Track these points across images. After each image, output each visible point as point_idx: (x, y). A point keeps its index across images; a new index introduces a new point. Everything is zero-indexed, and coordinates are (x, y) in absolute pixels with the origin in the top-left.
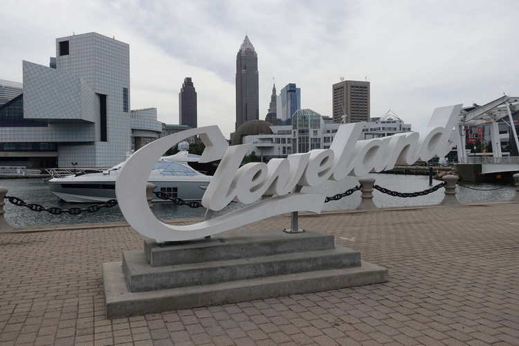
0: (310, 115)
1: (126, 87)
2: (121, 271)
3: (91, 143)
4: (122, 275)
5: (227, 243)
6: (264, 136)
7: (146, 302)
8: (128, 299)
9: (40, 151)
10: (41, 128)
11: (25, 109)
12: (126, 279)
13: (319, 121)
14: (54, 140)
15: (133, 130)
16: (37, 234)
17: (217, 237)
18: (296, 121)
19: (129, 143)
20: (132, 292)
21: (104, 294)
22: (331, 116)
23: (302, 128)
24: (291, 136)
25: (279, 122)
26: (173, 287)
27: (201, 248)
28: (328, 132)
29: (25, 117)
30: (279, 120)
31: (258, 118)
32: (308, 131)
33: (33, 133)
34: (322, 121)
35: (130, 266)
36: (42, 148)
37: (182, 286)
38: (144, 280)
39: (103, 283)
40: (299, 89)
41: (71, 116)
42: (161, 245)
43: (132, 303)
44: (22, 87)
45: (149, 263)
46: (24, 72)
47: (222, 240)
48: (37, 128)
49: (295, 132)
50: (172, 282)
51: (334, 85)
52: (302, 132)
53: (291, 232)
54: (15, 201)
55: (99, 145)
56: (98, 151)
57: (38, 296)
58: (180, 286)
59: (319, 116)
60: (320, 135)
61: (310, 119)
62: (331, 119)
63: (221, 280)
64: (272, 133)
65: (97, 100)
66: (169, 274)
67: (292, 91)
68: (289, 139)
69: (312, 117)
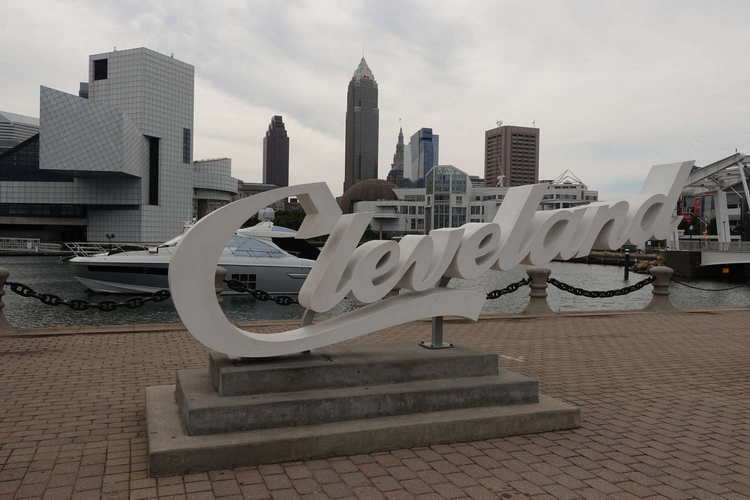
0: (451, 174)
1: (187, 127)
2: (173, 400)
3: (136, 207)
4: (175, 407)
5: (336, 361)
6: (384, 203)
7: (210, 451)
8: (184, 446)
9: (60, 216)
10: (63, 184)
11: (41, 155)
12: (180, 412)
13: (465, 183)
14: (81, 202)
15: (196, 190)
16: (50, 339)
17: (321, 352)
18: (431, 183)
19: (190, 209)
20: (190, 435)
21: (147, 437)
22: (482, 177)
23: (438, 193)
24: (424, 204)
25: (406, 184)
26: (252, 428)
27: (296, 369)
28: (478, 199)
29: (41, 167)
30: (407, 180)
31: (376, 177)
32: (448, 197)
33: (52, 190)
34: (469, 183)
35: (188, 395)
36: (64, 213)
37: (265, 428)
38: (208, 417)
39: (145, 419)
40: (437, 136)
41: (107, 167)
42: (235, 363)
43: (188, 453)
44: (39, 125)
45: (216, 390)
46: (42, 103)
47: (328, 357)
48: (58, 184)
49: (429, 198)
50: (251, 420)
51: (487, 132)
52: (439, 198)
53: (432, 348)
54: (19, 289)
55: (147, 210)
56: (144, 218)
57: (46, 437)
58: (263, 427)
59: (464, 175)
60: (466, 203)
61: (451, 179)
62: (482, 180)
63: (327, 420)
64: (396, 198)
65: (146, 145)
66: (247, 409)
67: (427, 139)
68: (420, 208)
69: (454, 176)
